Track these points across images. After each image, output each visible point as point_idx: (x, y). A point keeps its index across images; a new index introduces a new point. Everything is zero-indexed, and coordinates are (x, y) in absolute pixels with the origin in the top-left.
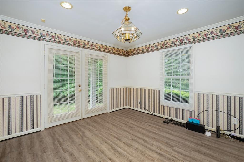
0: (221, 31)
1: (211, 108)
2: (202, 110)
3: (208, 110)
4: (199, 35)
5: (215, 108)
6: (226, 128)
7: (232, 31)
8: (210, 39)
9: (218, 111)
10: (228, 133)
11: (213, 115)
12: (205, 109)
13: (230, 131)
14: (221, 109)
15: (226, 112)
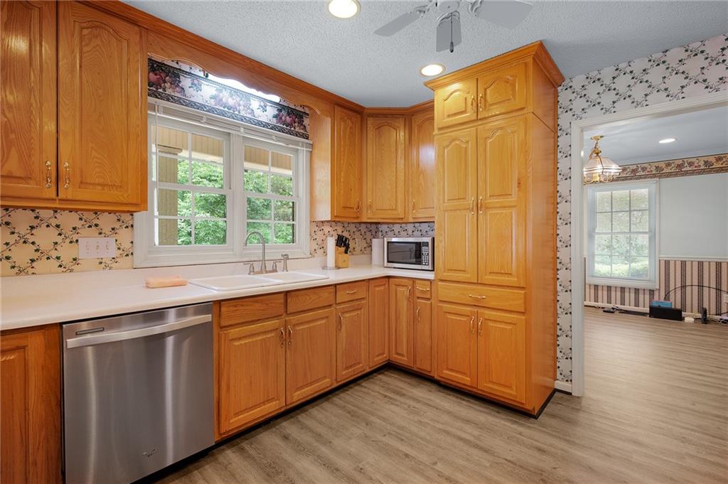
0: (706, 162)
1: (688, 283)
2: (672, 287)
3: (683, 287)
4: (668, 165)
5: (695, 282)
6: (713, 311)
7: (724, 165)
8: (686, 173)
9: (701, 286)
10: (718, 317)
11: (692, 294)
12: (679, 285)
13: (720, 315)
14: (706, 284)
15: (715, 287)
